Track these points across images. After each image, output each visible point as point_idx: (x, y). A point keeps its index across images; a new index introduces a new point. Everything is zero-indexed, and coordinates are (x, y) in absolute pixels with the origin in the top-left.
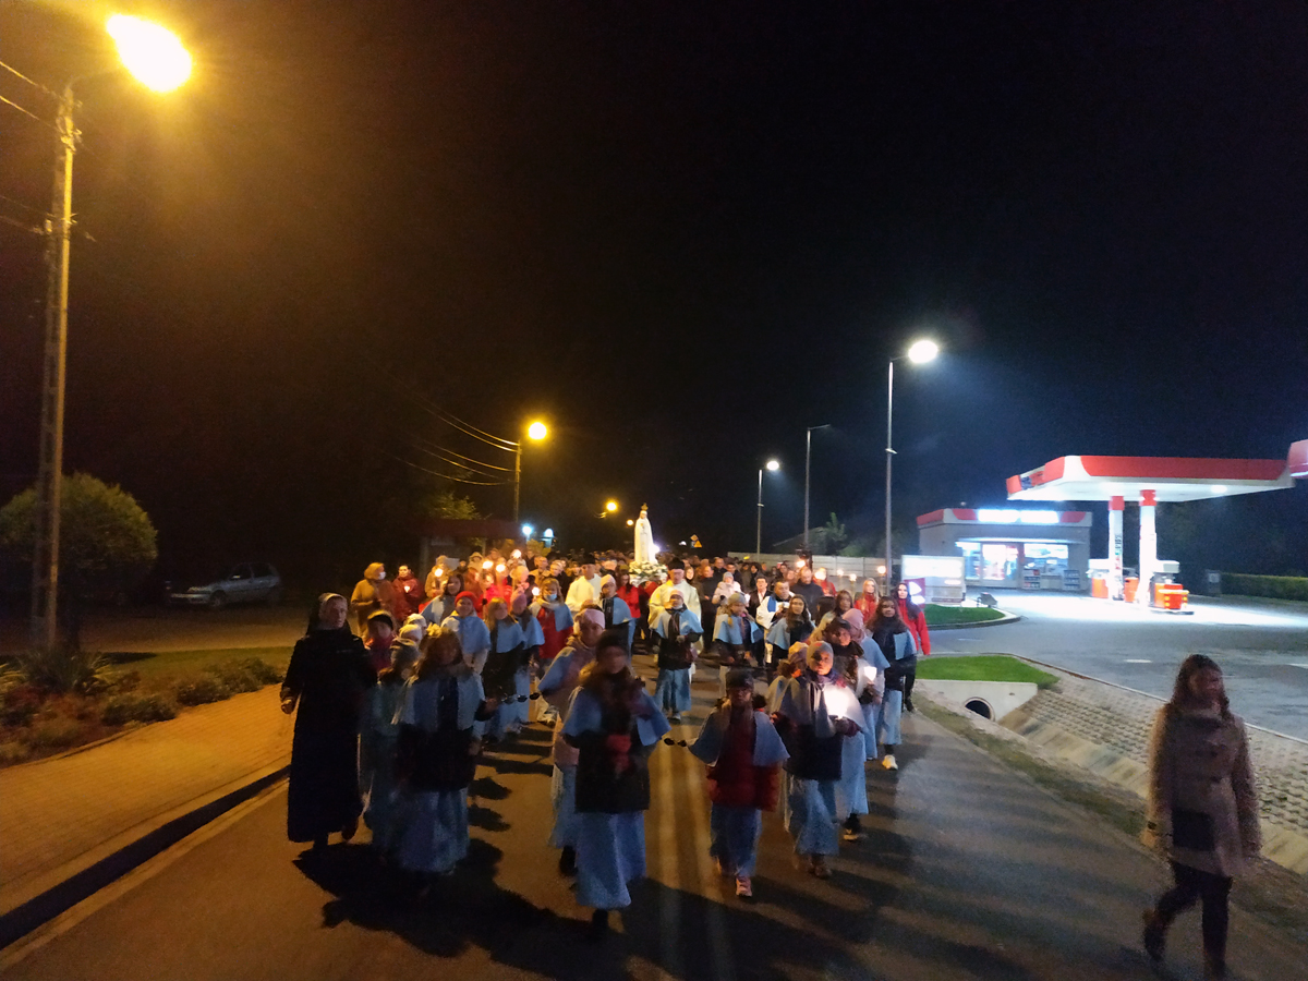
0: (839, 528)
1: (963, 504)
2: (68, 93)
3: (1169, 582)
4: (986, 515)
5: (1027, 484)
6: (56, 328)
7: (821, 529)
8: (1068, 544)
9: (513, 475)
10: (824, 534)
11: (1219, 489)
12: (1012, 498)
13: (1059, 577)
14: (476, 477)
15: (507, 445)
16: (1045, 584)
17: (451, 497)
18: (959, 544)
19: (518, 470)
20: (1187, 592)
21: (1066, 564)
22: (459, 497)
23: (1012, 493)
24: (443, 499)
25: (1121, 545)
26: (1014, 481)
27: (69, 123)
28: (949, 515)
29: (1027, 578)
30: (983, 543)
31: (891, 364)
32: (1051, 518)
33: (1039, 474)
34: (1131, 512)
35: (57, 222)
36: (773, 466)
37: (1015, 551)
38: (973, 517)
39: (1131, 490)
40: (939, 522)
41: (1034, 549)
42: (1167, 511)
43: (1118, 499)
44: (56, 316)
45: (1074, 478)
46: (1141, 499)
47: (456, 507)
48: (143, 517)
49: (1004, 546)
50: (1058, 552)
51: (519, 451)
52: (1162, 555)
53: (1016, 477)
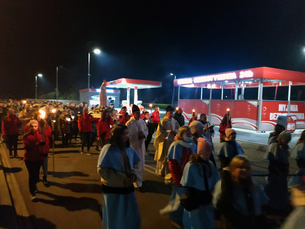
3: (140, 105)
5: (112, 84)
8: (115, 97)
10: (54, 94)
11: (149, 87)
18: (92, 97)
30: (97, 97)
31: (89, 54)
33: (115, 82)
36: (40, 75)
38: (95, 91)
40: (87, 91)
43: (129, 88)
52: (139, 100)
53: (108, 82)
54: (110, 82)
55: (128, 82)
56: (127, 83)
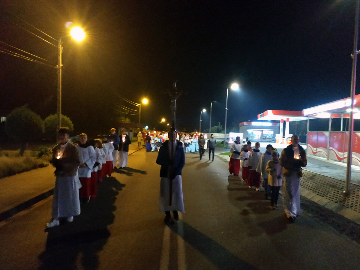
0: (221, 126)
1: (249, 121)
4: (254, 124)
5: (261, 116)
7: (216, 127)
8: (273, 131)
16: (268, 140)
18: (247, 130)
19: (140, 111)
21: (273, 135)
22: (126, 117)
23: (259, 118)
24: (122, 118)
25: (282, 131)
28: (245, 123)
29: (263, 139)
30: (253, 130)
31: (228, 89)
32: (270, 124)
33: (264, 114)
35: (59, 66)
36: (204, 111)
37: (261, 132)
38: (251, 124)
40: (243, 125)
41: (266, 132)
43: (282, 120)
45: (270, 115)
46: (286, 120)
47: (125, 120)
49: (258, 131)
51: (140, 106)
56: (274, 114)
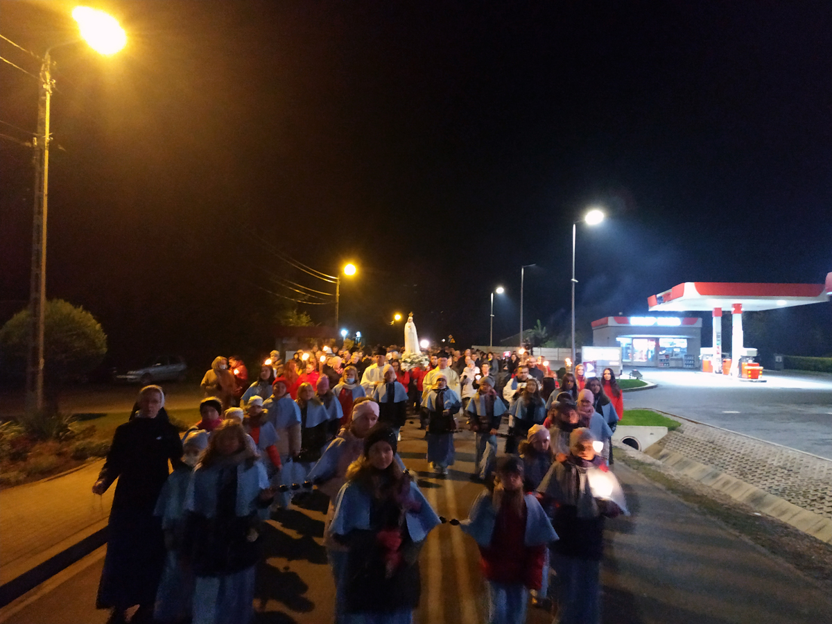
0: (542, 329)
1: (620, 313)
2: (47, 56)
3: (751, 361)
4: (635, 321)
5: (661, 300)
6: (40, 206)
7: (531, 330)
8: (688, 339)
9: (334, 297)
10: (533, 333)
11: (781, 303)
12: (651, 309)
13: (681, 359)
14: (311, 300)
15: (330, 279)
16: (673, 364)
17: (295, 312)
18: (618, 339)
19: (338, 295)
20: (762, 368)
21: (686, 351)
22: (300, 312)
23: (652, 306)
24: (290, 314)
25: (720, 339)
26: (653, 299)
27: (48, 76)
28: (611, 321)
29: (661, 360)
30: (633, 338)
31: (574, 226)
32: (676, 322)
33: (669, 294)
34: (726, 318)
35: (41, 139)
36: (500, 290)
37: (654, 343)
38: (627, 322)
39: (726, 304)
40: (605, 325)
41: (665, 341)
42: (749, 317)
43: (718, 310)
44: (40, 198)
45: (690, 296)
46: (733, 310)
47: (299, 318)
48: (98, 326)
49: (647, 340)
50: (681, 343)
51: (338, 283)
52: (746, 345)
53: (654, 296)
54: (658, 295)
55: (702, 292)
